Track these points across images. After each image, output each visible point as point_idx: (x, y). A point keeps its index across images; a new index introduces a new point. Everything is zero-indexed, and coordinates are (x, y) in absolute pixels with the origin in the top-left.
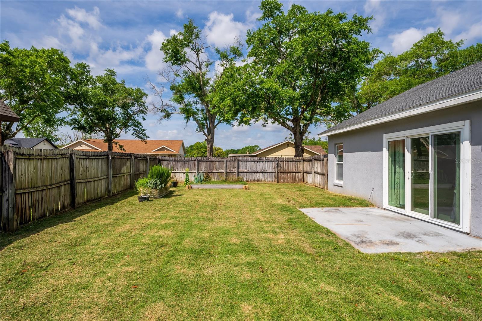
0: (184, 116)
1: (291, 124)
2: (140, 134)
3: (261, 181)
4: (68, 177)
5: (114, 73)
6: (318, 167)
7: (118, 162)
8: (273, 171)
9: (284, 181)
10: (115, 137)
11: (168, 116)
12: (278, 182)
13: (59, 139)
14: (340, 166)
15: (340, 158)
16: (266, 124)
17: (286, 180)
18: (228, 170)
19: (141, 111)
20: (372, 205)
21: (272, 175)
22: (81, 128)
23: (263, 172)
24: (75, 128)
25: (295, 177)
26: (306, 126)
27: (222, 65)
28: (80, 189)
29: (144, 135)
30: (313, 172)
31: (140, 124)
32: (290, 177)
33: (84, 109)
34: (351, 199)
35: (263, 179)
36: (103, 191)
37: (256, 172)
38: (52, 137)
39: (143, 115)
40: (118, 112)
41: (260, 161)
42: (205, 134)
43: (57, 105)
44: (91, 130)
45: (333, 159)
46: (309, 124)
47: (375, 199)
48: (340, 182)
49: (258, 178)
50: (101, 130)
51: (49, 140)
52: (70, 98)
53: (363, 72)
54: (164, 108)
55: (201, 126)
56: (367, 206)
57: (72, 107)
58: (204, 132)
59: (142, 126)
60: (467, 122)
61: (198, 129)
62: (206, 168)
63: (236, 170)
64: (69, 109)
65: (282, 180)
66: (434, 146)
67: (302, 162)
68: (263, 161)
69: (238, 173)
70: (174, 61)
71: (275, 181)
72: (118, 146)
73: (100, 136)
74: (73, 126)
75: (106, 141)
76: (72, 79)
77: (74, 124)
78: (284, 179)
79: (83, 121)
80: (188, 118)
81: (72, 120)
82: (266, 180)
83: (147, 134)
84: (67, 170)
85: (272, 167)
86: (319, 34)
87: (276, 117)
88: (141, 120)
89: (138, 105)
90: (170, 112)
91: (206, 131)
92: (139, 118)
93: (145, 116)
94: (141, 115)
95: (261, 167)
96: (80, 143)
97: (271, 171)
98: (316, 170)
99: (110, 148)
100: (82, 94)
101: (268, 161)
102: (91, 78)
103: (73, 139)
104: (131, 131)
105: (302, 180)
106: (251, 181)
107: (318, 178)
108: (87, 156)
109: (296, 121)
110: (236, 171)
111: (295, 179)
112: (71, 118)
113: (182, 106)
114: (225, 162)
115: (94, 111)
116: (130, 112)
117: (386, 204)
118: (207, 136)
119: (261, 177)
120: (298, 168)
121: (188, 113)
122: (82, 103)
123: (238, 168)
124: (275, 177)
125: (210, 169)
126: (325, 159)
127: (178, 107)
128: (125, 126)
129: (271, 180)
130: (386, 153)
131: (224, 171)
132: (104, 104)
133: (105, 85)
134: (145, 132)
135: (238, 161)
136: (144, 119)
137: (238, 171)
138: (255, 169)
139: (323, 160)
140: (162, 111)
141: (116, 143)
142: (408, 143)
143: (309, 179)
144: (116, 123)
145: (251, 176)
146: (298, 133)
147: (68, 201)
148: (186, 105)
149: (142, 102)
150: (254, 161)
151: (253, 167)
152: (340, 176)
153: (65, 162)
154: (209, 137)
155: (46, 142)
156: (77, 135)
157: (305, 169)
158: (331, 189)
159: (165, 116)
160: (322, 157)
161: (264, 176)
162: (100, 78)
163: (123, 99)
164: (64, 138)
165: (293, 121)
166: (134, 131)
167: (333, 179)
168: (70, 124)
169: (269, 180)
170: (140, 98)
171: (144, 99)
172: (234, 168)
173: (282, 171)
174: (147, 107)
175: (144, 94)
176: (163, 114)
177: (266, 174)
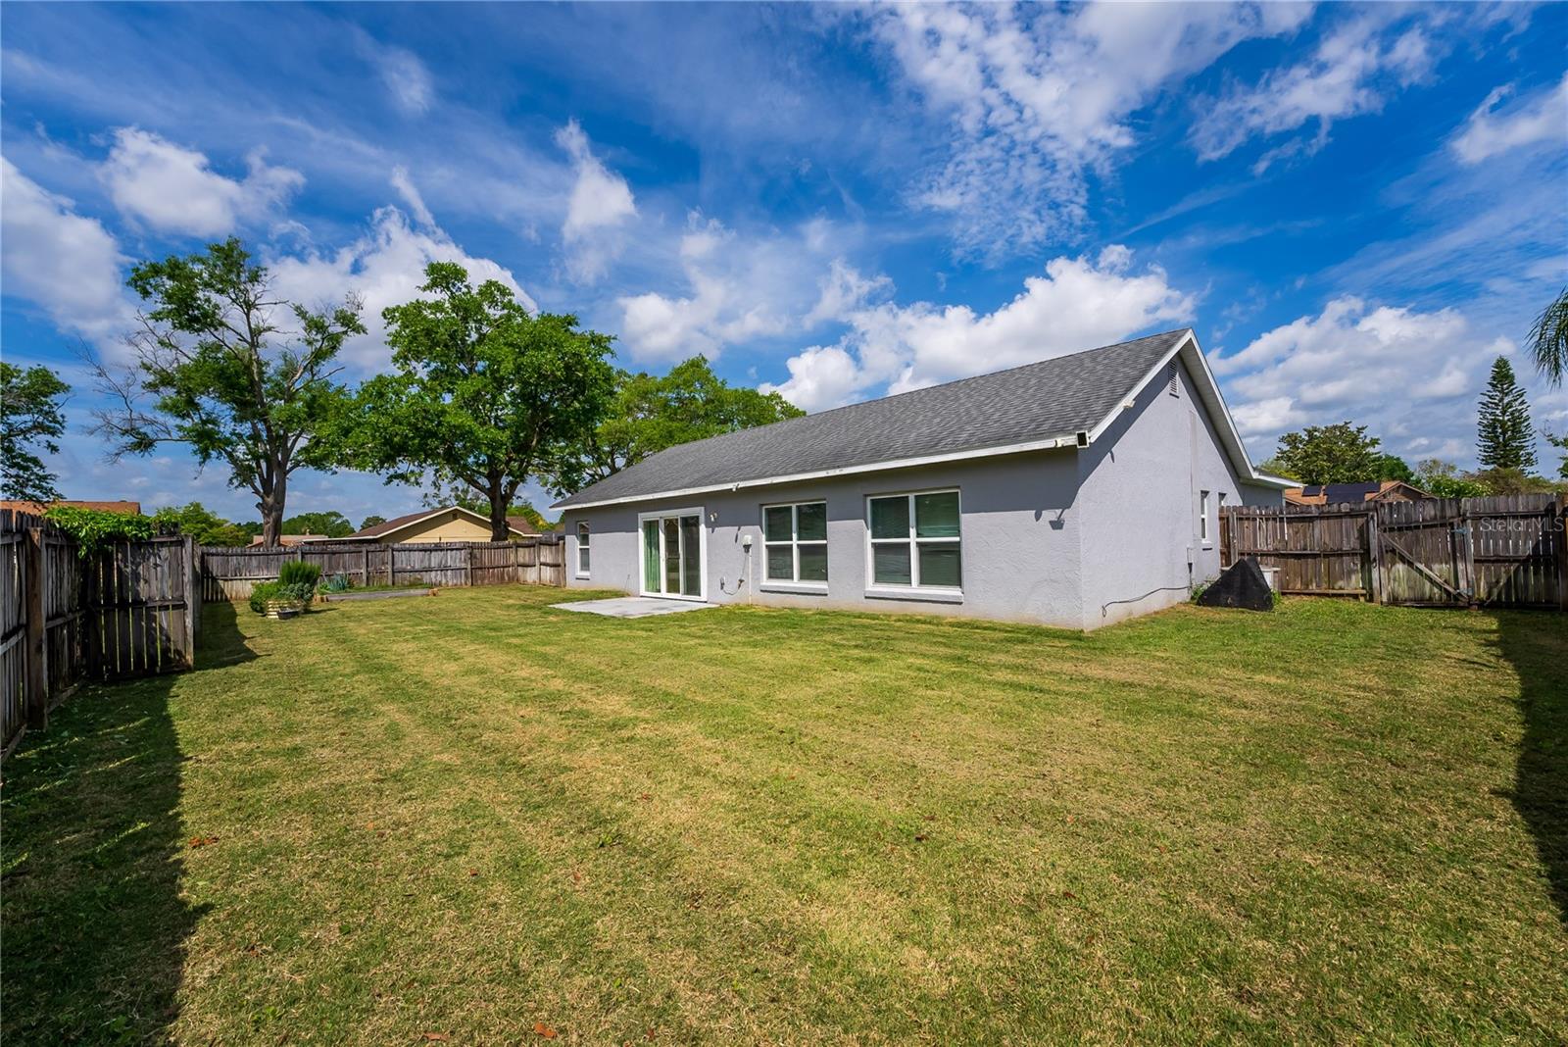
0: (194, 447)
1: (484, 482)
2: (32, 488)
3: (440, 584)
6: (546, 555)
8: (463, 565)
9: (482, 582)
11: (144, 444)
12: (472, 585)
14: (585, 553)
15: (585, 539)
17: (486, 581)
18: (371, 569)
20: (629, 595)
21: (460, 573)
23: (444, 569)
25: (503, 574)
26: (513, 485)
27: (310, 343)
29: (48, 491)
30: (537, 564)
31: (35, 461)
32: (493, 576)
34: (603, 592)
35: (444, 581)
37: (429, 570)
39: (47, 437)
41: (435, 551)
42: (257, 492)
45: (573, 543)
46: (518, 483)
47: (630, 588)
48: (586, 574)
49: (434, 580)
53: (606, 414)
54: (131, 425)
55: (244, 474)
56: (623, 596)
58: (254, 487)
59: (42, 467)
60: (703, 508)
61: (234, 481)
63: (388, 568)
65: (479, 582)
66: (682, 527)
67: (513, 550)
68: (440, 551)
69: (394, 572)
71: (466, 583)
78: (483, 579)
80: (205, 453)
82: (450, 584)
83: (59, 490)
85: (461, 558)
86: (543, 356)
87: (462, 471)
88: (39, 453)
90: (152, 436)
93: (54, 440)
94: (44, 437)
95: (437, 561)
97: (458, 566)
98: (542, 560)
101: (452, 550)
105: (514, 579)
107: (548, 574)
109: (494, 476)
110: (390, 570)
111: (503, 578)
117: (643, 592)
118: (262, 497)
119: (439, 578)
120: (507, 558)
121: (206, 441)
123: (393, 564)
124: (466, 575)
125: (330, 568)
126: (561, 542)
127: (178, 424)
129: (459, 583)
130: (641, 534)
131: (363, 571)
134: (51, 484)
135: (393, 550)
136: (54, 449)
139: (557, 544)
140: (125, 433)
142: (662, 524)
143: (531, 575)
145: (418, 577)
146: (499, 499)
148: (205, 422)
150: (426, 551)
151: (422, 561)
152: (585, 565)
154: (270, 500)
157: (521, 560)
158: (572, 584)
159: (135, 445)
160: (554, 540)
161: (446, 575)
165: (488, 477)
167: (574, 569)
169: (455, 582)
172: (384, 564)
173: (479, 565)
174: (63, 416)
175: (62, 387)
176: (129, 439)
177: (449, 572)
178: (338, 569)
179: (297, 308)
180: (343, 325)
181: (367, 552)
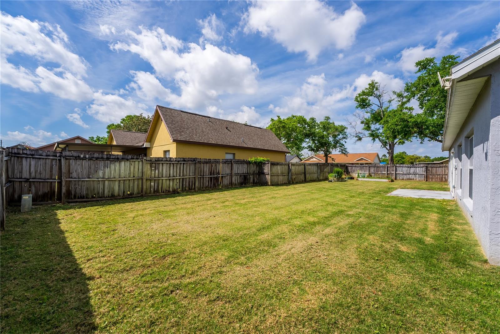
0: (372, 138)
2: (344, 152)
3: (413, 179)
4: (304, 171)
5: (329, 118)
7: (322, 167)
8: (423, 173)
9: (432, 180)
10: (329, 154)
11: (360, 139)
12: (427, 181)
13: (303, 155)
16: (423, 142)
17: (434, 180)
18: (389, 172)
19: (344, 138)
21: (422, 176)
22: (312, 150)
23: (415, 174)
24: (309, 150)
27: (399, 101)
28: (307, 176)
29: (346, 152)
31: (343, 145)
32: (437, 178)
33: (313, 140)
35: (415, 178)
36: (316, 178)
37: (410, 174)
38: (300, 154)
39: (345, 140)
40: (331, 140)
41: (412, 167)
43: (301, 141)
44: (317, 150)
49: (411, 178)
50: (322, 150)
51: (298, 156)
52: (307, 136)
54: (357, 135)
57: (307, 140)
59: (345, 147)
61: (382, 146)
62: (374, 170)
63: (394, 172)
64: (307, 142)
65: (430, 180)
68: (415, 167)
69: (396, 174)
70: (362, 107)
71: (424, 180)
72: (331, 159)
73: (321, 153)
74: (308, 149)
75: (324, 156)
76: (308, 126)
77: (309, 148)
78: (432, 179)
79: (313, 146)
80: (374, 139)
81: (308, 146)
82: (417, 179)
83: (348, 151)
84: (304, 169)
85: (422, 171)
87: (433, 137)
88: (344, 143)
89: (342, 134)
90: (361, 137)
91: (388, 147)
92: (342, 142)
93: (346, 140)
94: (344, 140)
95: (413, 171)
96: (312, 157)
97: (421, 173)
99: (327, 160)
100: (312, 133)
101: (419, 167)
102: (317, 123)
103: (309, 155)
104: (338, 149)
106: (406, 180)
108: (310, 164)
111: (442, 179)
112: (308, 145)
113: (370, 132)
114: (386, 167)
115: (318, 141)
116: (337, 139)
118: (388, 150)
119: (413, 177)
121: (374, 136)
122: (312, 137)
123: (396, 171)
124: (424, 177)
125: (377, 171)
127: (367, 133)
128: (335, 147)
129: (421, 180)
131: (386, 173)
132: (323, 137)
133: (324, 126)
134: (347, 150)
135: (396, 167)
136: (346, 142)
137: (396, 173)
138: (409, 172)
141: (330, 157)
144: (330, 146)
145: (405, 176)
147: (304, 179)
148: (372, 131)
149: (345, 132)
150: (408, 167)
151: (407, 171)
153: (303, 167)
154: (391, 151)
155: (297, 157)
156: (311, 153)
159: (358, 139)
161: (416, 176)
162: (321, 123)
163: (333, 133)
164: (305, 154)
166: (340, 150)
168: (307, 148)
169: (419, 179)
170: (343, 130)
171: (345, 130)
172: (393, 171)
173: (431, 174)
174: (347, 135)
175: (345, 128)
176: (357, 138)
177: (417, 175)
178: (379, 172)
179: (393, 92)
180: (407, 92)
181: (388, 167)
